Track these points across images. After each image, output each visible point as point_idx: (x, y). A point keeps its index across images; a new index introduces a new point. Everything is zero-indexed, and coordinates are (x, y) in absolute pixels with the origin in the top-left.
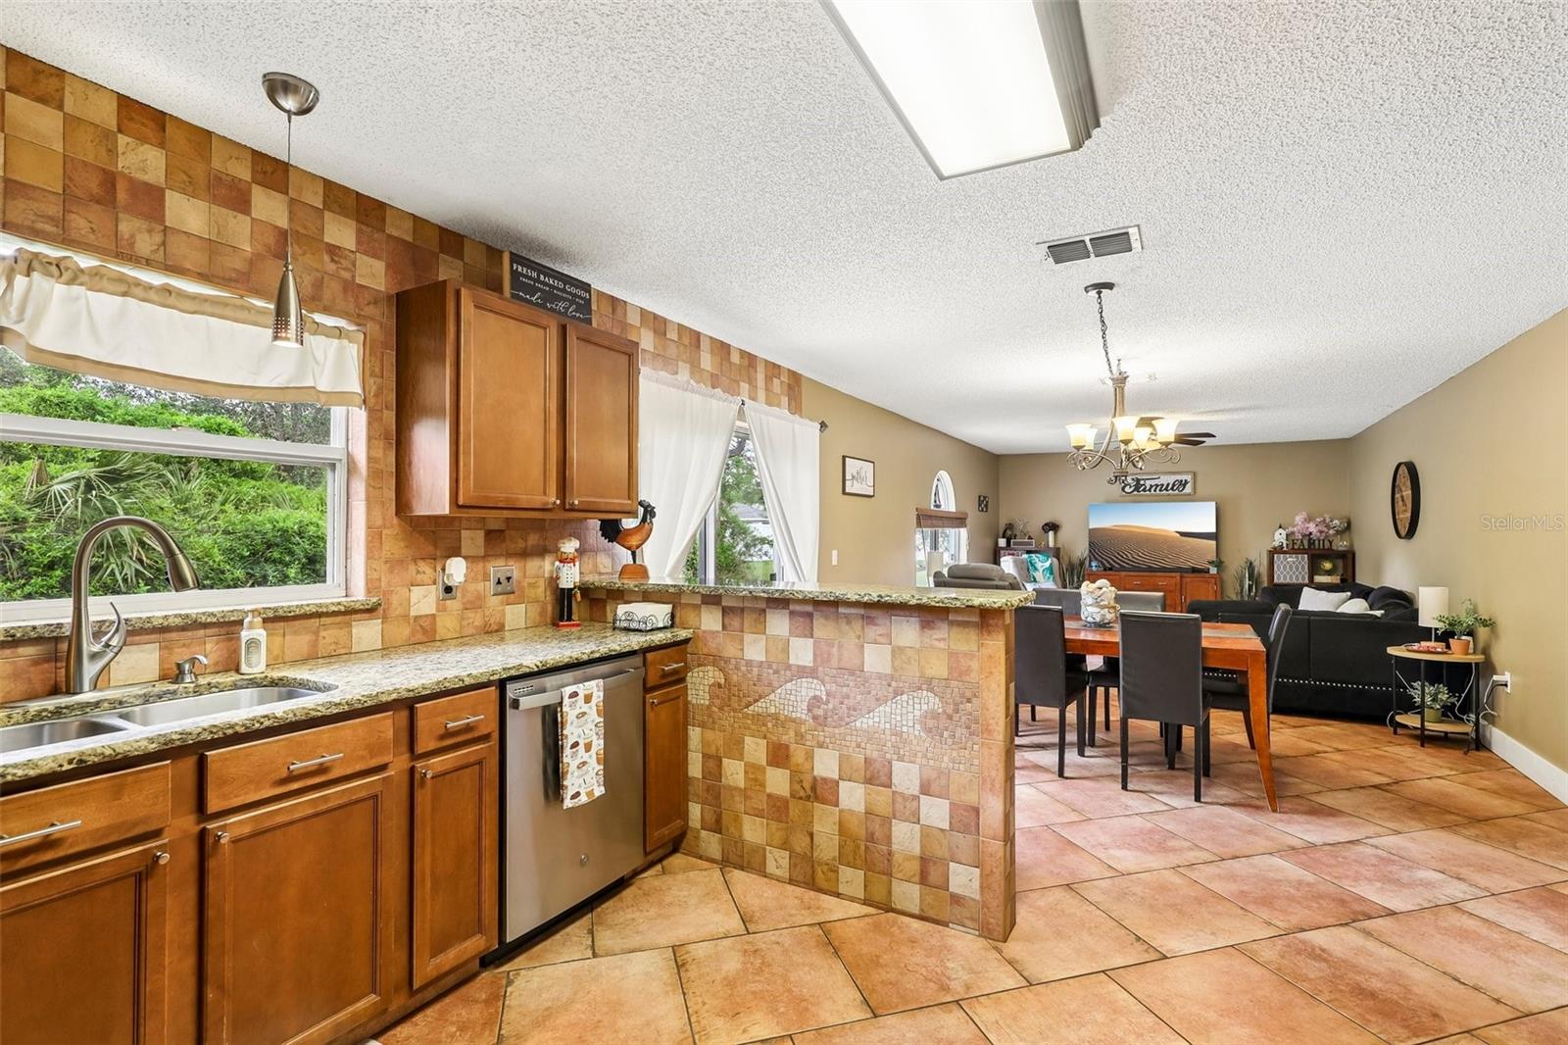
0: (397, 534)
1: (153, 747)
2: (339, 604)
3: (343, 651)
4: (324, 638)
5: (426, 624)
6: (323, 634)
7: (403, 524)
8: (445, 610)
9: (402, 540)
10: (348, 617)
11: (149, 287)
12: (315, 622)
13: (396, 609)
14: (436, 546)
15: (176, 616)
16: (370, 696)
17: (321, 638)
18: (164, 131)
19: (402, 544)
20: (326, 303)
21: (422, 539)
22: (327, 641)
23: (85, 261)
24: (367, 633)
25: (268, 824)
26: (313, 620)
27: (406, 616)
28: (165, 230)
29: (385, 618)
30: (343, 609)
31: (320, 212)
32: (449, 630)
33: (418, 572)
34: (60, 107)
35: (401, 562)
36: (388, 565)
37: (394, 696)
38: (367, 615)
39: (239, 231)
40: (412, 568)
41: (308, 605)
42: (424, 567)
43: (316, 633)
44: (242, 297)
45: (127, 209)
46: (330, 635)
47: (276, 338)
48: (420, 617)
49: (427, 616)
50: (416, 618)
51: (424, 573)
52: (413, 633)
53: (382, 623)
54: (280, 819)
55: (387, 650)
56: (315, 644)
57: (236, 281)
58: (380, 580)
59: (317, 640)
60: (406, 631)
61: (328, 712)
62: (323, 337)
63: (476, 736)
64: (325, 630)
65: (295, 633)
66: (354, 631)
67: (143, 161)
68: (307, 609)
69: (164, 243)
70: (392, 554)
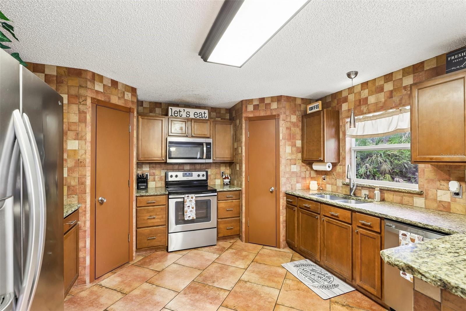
0: (431, 170)
2: (405, 190)
3: (411, 205)
4: (405, 199)
5: (446, 205)
6: (404, 198)
7: (433, 167)
8: (455, 201)
9: (433, 172)
10: (412, 195)
11: (370, 117)
12: (402, 194)
13: (431, 196)
14: (450, 175)
16: (344, 205)
17: (403, 199)
18: (368, 85)
19: (433, 174)
21: (442, 173)
22: (406, 200)
24: (419, 201)
26: (401, 193)
27: (435, 200)
28: (368, 106)
29: (426, 199)
30: (406, 192)
31: (401, 79)
32: (458, 210)
33: (441, 185)
35: (432, 180)
36: (427, 181)
37: (348, 208)
38: (419, 196)
39: (382, 97)
40: (438, 183)
41: (396, 188)
42: (443, 183)
43: (402, 197)
45: (363, 104)
46: (406, 199)
48: (442, 201)
49: (445, 202)
50: (440, 201)
51: (444, 185)
52: (439, 206)
53: (425, 200)
54: (331, 222)
55: (427, 208)
56: (402, 200)
57: (381, 109)
58: (424, 185)
59: (402, 199)
60: (435, 205)
61: (336, 205)
64: (405, 197)
65: (396, 195)
66: (414, 199)
67: (365, 93)
69: (368, 108)
70: (428, 177)
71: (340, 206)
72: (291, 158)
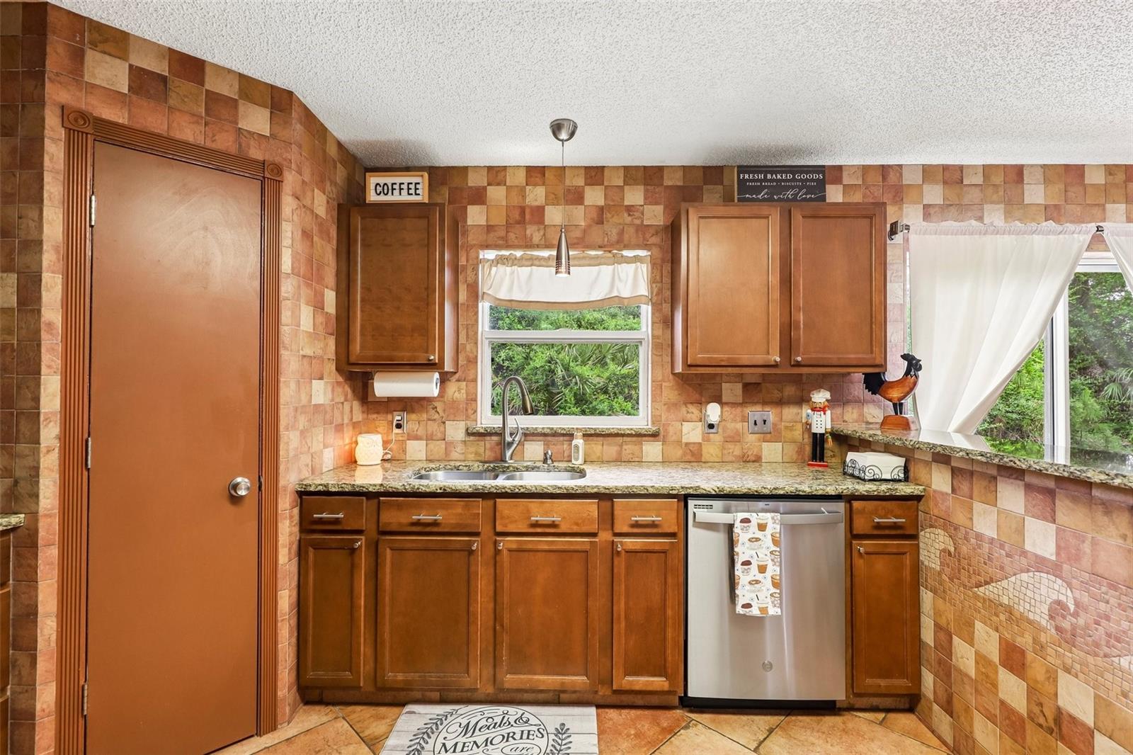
0: (673, 386)
1: (470, 490)
2: (632, 429)
3: (637, 460)
4: (626, 450)
5: (694, 449)
6: (625, 447)
7: (677, 379)
8: (708, 440)
9: (676, 389)
10: (640, 439)
11: (543, 258)
12: (620, 440)
13: (672, 436)
14: (701, 394)
15: (548, 428)
17: (623, 450)
18: (544, 176)
19: (676, 393)
20: (626, 242)
21: (691, 389)
22: (627, 451)
23: (518, 253)
24: (652, 450)
25: (525, 547)
26: (619, 438)
27: (679, 442)
28: (545, 228)
29: (664, 442)
30: (634, 433)
31: (621, 188)
32: (712, 455)
33: (688, 412)
34: (505, 185)
35: (675, 405)
36: (666, 406)
38: (652, 439)
39: (579, 215)
40: (684, 409)
41: (613, 428)
42: (692, 409)
43: (621, 446)
44: (583, 251)
45: (531, 223)
46: (629, 448)
47: (557, 273)
48: (690, 443)
49: (694, 443)
50: (687, 444)
51: (693, 413)
52: (684, 454)
53: (663, 445)
54: (530, 546)
55: (665, 462)
56: (620, 453)
57: (578, 244)
58: (661, 416)
59: (621, 450)
60: (679, 453)
62: (625, 264)
63: (660, 532)
64: (626, 445)
65: (609, 445)
66: (644, 447)
67: (536, 195)
68: (612, 430)
69: (544, 235)
70: (669, 399)
71: (565, 491)
72: (312, 354)
